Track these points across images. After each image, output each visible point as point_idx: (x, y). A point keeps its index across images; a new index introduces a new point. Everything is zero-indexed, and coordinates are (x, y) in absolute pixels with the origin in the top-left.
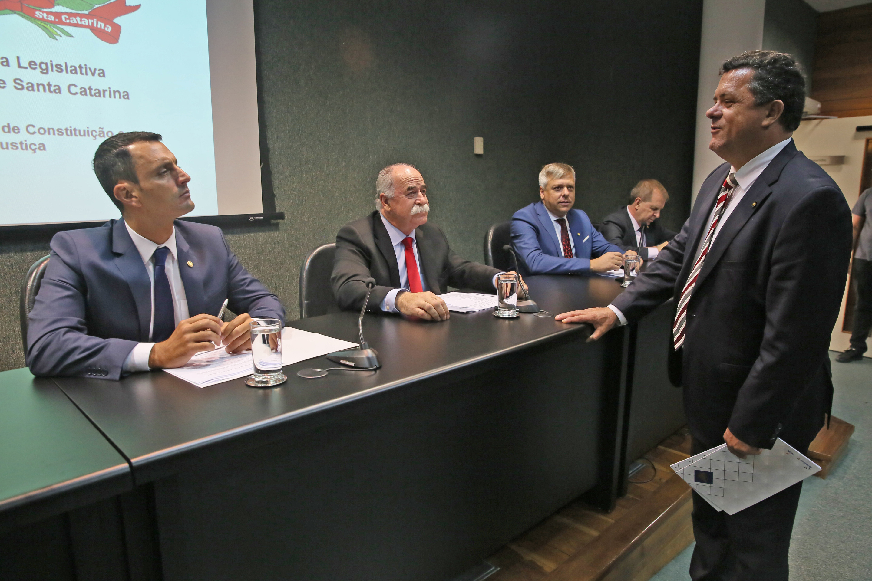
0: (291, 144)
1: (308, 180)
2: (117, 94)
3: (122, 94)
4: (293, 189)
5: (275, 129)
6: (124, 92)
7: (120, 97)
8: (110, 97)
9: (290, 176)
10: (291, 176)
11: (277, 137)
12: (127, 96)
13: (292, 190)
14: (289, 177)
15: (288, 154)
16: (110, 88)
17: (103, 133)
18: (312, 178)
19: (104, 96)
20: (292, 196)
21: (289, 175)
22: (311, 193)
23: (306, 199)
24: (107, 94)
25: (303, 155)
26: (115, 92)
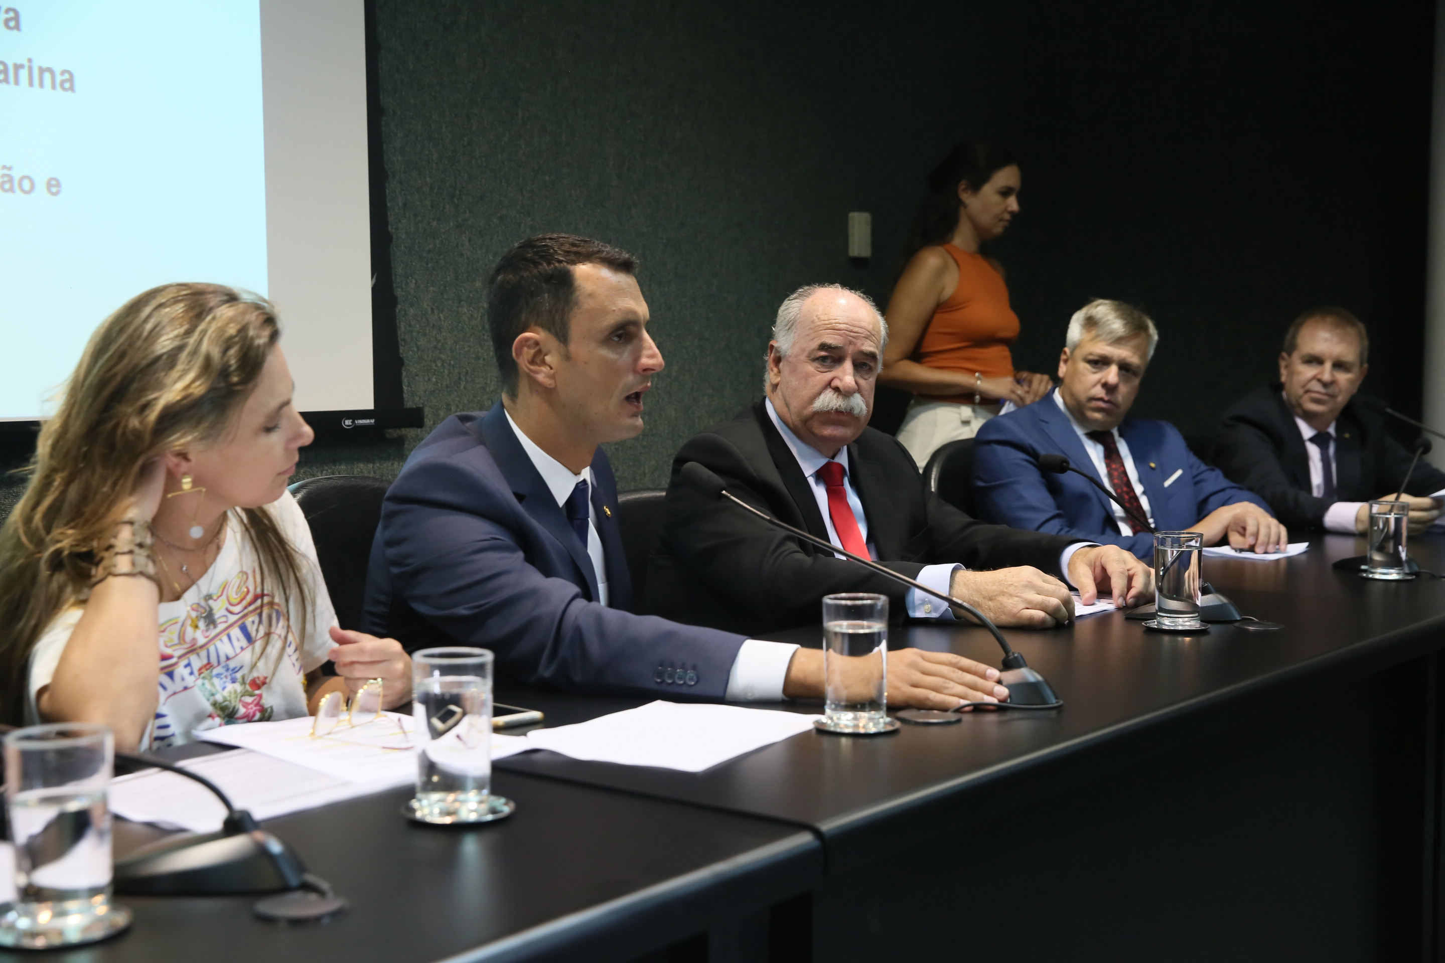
0: (435, 223)
1: (473, 322)
2: (47, 77)
3: (59, 78)
4: (439, 345)
5: (401, 183)
6: (63, 73)
7: (54, 87)
8: (31, 84)
9: (432, 310)
10: (436, 311)
11: (405, 205)
12: (68, 83)
13: (436, 347)
14: (430, 313)
15: (429, 251)
16: (30, 60)
17: (11, 179)
18: (481, 317)
19: (17, 82)
20: (436, 366)
21: (429, 309)
22: (478, 358)
23: (467, 373)
24: (24, 74)
25: (462, 255)
26: (42, 71)
